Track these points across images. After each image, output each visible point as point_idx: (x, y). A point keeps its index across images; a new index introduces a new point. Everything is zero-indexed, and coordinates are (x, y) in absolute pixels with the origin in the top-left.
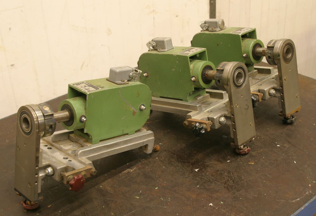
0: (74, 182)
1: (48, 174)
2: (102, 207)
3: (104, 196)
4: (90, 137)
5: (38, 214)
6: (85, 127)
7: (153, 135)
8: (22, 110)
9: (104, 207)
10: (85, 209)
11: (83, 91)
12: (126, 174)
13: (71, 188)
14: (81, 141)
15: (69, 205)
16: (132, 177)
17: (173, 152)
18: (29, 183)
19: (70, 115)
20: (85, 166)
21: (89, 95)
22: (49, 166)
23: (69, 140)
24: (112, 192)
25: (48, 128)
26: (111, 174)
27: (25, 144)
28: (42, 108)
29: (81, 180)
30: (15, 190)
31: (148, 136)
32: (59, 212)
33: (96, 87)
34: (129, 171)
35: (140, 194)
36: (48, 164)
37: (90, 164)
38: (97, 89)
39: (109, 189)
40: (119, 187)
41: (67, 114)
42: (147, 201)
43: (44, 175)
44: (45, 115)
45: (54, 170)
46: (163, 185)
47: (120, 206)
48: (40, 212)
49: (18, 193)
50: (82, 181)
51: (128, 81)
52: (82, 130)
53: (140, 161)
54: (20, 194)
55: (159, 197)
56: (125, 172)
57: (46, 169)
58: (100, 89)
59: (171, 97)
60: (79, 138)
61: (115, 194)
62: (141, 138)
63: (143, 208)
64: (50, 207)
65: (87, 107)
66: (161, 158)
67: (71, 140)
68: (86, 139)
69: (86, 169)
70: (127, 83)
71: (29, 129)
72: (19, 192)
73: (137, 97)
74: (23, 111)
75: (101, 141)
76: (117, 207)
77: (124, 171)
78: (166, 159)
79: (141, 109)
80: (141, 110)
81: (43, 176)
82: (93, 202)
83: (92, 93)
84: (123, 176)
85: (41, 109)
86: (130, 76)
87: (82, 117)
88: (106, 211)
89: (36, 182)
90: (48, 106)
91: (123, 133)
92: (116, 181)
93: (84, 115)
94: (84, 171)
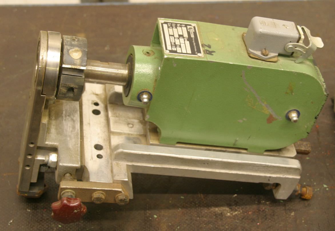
7: (299, 172)
12: (216, 215)
15: (82, 222)
16: (217, 228)
20: (111, 181)
21: (168, 60)
25: (64, 90)
26: (192, 200)
28: (69, 50)
33: (198, 46)
36: (57, 148)
38: (193, 52)
39: (163, 228)
44: (64, 65)
56: (217, 209)
69: (106, 189)
70: (276, 59)
73: (287, 93)
75: (178, 143)
79: (289, 116)
80: (288, 118)
83: (174, 58)
84: (206, 217)
87: (143, 92)
89: (28, 166)
90: (81, 51)
91: (234, 144)
92: (187, 220)
93: (151, 91)
94: (101, 192)
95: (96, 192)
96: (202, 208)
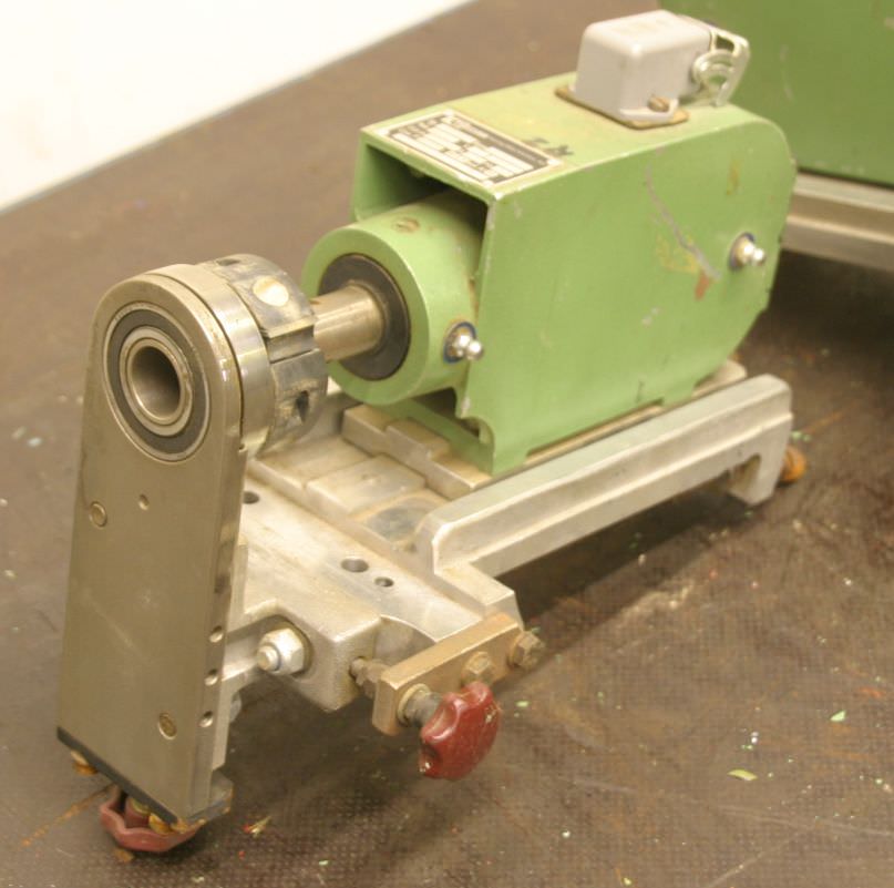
0: (447, 733)
1: (277, 668)
2: (558, 838)
3: (554, 763)
4: (483, 438)
5: (202, 879)
6: (463, 383)
7: (787, 402)
8: (132, 303)
9: (566, 834)
10: (462, 849)
11: (462, 178)
12: (648, 621)
13: (427, 765)
14: (426, 454)
15: (365, 820)
16: (682, 646)
17: (878, 488)
18: (161, 717)
19: (383, 317)
20: (478, 619)
21: (505, 203)
22: (277, 620)
23: (338, 441)
24: (591, 741)
25: (286, 408)
26: (561, 623)
27: (144, 498)
28: (250, 291)
29: (485, 718)
30: (63, 736)
31: (766, 407)
32: (318, 868)
33: (517, 147)
34: (661, 604)
35: (756, 753)
36: (274, 613)
37: (502, 606)
38: (537, 162)
39: (569, 716)
40: (624, 704)
41: (366, 313)
42: (800, 800)
43: (249, 672)
44: (273, 333)
45: (313, 646)
46: (873, 695)
47: (657, 828)
48: (209, 866)
49: (82, 761)
50: (489, 718)
51: (685, 101)
52: (444, 400)
53: (709, 545)
54: (96, 765)
55: (866, 776)
56: (636, 609)
57: (265, 639)
58: (553, 162)
59: (861, 172)
60: (409, 439)
61: (612, 750)
62: (732, 422)
63: (792, 843)
64: (262, 833)
65: (486, 272)
66: (820, 522)
67: (349, 443)
68: (448, 440)
69: (488, 638)
70: (680, 116)
71: (180, 416)
72: (85, 752)
74: (134, 308)
76: (645, 839)
77: (630, 601)
78: (847, 531)
79: (736, 258)
80: (736, 265)
81: (242, 676)
82: (497, 803)
83: (516, 193)
84: (634, 637)
85: (244, 295)
86: (695, 75)
87: (455, 330)
88: (587, 864)
89: (208, 715)
90: (277, 280)
91: (639, 398)
92: (598, 668)
93: (469, 319)
94: (480, 653)
95: (471, 661)
96: (603, 626)
